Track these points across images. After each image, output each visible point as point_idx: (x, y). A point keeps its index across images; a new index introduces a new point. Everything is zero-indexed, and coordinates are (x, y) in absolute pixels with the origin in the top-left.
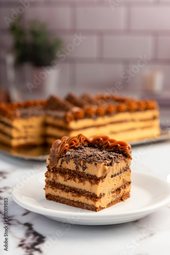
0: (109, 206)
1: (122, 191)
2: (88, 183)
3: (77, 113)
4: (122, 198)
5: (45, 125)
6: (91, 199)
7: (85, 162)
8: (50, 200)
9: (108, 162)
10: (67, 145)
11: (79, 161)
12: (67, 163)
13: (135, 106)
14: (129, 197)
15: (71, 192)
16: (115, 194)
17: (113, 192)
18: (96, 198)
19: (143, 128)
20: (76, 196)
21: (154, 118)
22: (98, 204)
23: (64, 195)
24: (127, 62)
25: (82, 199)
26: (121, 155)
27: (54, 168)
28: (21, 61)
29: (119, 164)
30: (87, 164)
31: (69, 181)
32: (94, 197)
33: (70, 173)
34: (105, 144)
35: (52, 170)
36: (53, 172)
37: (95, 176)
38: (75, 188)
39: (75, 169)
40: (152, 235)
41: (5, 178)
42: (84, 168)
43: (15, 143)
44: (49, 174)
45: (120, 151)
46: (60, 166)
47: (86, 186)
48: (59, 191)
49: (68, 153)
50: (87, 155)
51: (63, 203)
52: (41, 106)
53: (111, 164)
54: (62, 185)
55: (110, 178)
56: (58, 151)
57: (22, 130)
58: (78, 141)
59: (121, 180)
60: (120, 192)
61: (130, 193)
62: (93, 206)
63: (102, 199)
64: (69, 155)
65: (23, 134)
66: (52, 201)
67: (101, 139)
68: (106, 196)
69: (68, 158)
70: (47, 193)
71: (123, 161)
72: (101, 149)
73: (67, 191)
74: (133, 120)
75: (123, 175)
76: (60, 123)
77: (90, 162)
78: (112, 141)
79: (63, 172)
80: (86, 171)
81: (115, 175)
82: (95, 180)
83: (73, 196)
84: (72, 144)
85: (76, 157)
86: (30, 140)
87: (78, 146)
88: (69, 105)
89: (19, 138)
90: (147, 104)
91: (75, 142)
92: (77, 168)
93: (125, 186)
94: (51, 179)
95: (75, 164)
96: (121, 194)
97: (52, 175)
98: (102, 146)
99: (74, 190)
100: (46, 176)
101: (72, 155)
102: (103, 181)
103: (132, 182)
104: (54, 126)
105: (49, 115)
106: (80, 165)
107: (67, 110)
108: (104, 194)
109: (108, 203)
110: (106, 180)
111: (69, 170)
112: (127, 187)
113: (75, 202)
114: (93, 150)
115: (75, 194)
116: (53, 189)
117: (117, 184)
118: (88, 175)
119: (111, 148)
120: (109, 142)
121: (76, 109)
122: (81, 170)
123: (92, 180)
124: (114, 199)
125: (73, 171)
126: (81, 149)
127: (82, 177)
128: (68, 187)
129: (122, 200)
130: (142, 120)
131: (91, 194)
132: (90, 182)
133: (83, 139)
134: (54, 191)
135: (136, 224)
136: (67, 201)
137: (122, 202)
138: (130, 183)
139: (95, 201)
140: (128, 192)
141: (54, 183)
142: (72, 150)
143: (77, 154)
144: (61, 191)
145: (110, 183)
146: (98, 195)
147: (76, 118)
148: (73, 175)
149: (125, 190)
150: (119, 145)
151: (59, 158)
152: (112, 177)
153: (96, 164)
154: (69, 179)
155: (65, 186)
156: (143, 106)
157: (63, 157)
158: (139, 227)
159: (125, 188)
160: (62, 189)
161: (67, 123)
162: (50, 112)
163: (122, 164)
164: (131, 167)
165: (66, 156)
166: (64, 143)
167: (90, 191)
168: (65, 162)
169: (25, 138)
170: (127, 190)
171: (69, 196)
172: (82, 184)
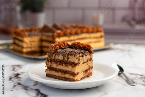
0: (82, 80)
1: (88, 71)
2: (70, 67)
3: (60, 33)
4: (88, 75)
5: (42, 40)
6: (72, 75)
7: (68, 55)
8: (49, 77)
9: (81, 55)
10: (58, 46)
11: (65, 55)
12: (58, 56)
13: (91, 30)
14: (92, 75)
15: (60, 72)
16: (85, 73)
17: (84, 72)
18: (75, 74)
19: (95, 42)
20: (63, 74)
21: (101, 37)
22: (76, 78)
23: (56, 74)
24: (83, 9)
25: (67, 76)
26: (88, 52)
27: (51, 59)
28: (24, 9)
29: (87, 56)
30: (70, 56)
31: (59, 66)
32: (74, 74)
33: (60, 62)
34: (79, 46)
35: (49, 61)
36: (50, 61)
37: (74, 62)
38: (63, 70)
39: (63, 59)
40: (106, 94)
41: (21, 68)
42: (68, 58)
43: (25, 50)
44: (48, 63)
45: (87, 49)
46: (54, 58)
47: (69, 68)
48: (53, 72)
49: (59, 51)
50: (69, 51)
51: (56, 78)
52: (39, 31)
53: (82, 56)
54: (55, 68)
55: (82, 64)
56: (53, 50)
57: (29, 43)
58: (64, 45)
59: (88, 66)
60: (87, 72)
61: (92, 73)
62: (73, 79)
63: (78, 76)
64: (59, 52)
65: (29, 46)
66: (49, 78)
67: (76, 43)
68: (80, 74)
69: (59, 53)
70: (47, 73)
71: (89, 55)
72: (76, 49)
73: (58, 72)
74: (90, 38)
75: (89, 63)
76: (50, 39)
77: (71, 55)
78: (82, 44)
79: (56, 61)
80: (69, 60)
81: (85, 63)
82: (74, 65)
83: (62, 74)
84: (60, 46)
85: (63, 53)
86: (33, 49)
87: (64, 47)
88: (54, 29)
89: (27, 48)
90: (97, 29)
91: (62, 45)
92: (64, 58)
93: (90, 69)
94: (49, 66)
95: (63, 56)
96: (88, 73)
97: (49, 63)
98: (77, 47)
99: (62, 71)
100: (46, 64)
101: (61, 52)
102: (78, 66)
103: (93, 67)
104: (46, 41)
105: (44, 35)
106: (66, 57)
107: (53, 32)
108: (79, 73)
109: (81, 78)
110: (80, 65)
111: (59, 60)
112: (91, 70)
113: (63, 77)
114: (72, 49)
115: (62, 73)
116: (50, 71)
117: (85, 68)
118: (70, 62)
119: (82, 48)
120: (80, 45)
121: (59, 31)
122: (66, 59)
123: (72, 65)
124: (84, 76)
125: (62, 60)
126: (65, 49)
127: (67, 63)
128: (59, 69)
129: (88, 76)
130: (95, 38)
131: (72, 72)
132: (71, 66)
133: (66, 44)
134: (51, 72)
135: (97, 89)
136: (58, 77)
137: (88, 78)
138: (92, 67)
139: (74, 76)
140: (91, 73)
141: (51, 67)
142: (61, 49)
143: (64, 51)
144: (55, 72)
145: (82, 67)
146: (76, 73)
147: (59, 36)
148: (61, 62)
149: (90, 71)
150: (86, 46)
151: (54, 54)
152: (83, 63)
153: (75, 56)
154: (59, 65)
155: (57, 69)
156: (95, 30)
157: (56, 53)
158: (99, 90)
159: (90, 70)
160: (56, 71)
161: (54, 39)
162: (44, 33)
163: (88, 57)
164: (93, 59)
165: (57, 52)
166: (56, 45)
167: (71, 71)
168: (57, 56)
169: (31, 48)
170: (91, 71)
171: (59, 74)
172: (67, 67)
